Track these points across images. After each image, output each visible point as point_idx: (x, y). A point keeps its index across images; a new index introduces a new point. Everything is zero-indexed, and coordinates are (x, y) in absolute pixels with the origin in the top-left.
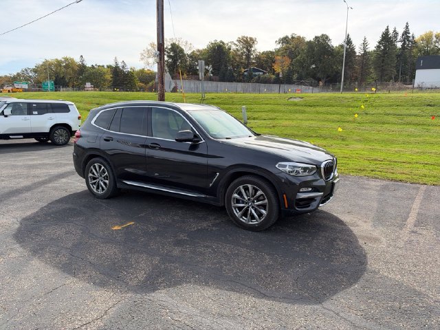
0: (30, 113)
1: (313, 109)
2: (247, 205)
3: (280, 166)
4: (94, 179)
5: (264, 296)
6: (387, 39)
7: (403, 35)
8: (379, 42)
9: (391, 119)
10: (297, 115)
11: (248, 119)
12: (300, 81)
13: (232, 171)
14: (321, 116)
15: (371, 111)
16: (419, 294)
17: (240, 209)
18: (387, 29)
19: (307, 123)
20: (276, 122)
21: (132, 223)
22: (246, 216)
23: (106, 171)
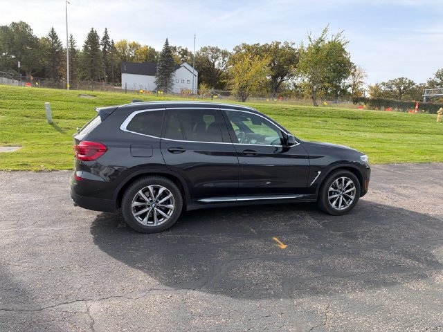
7: (103, 39)
8: (86, 43)
13: (333, 168)
21: (275, 239)
22: (337, 205)
23: (169, 193)
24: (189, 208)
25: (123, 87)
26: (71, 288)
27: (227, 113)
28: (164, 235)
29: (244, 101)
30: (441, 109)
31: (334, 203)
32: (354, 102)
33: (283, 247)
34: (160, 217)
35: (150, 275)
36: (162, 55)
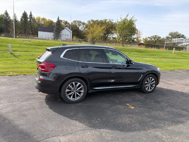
8: (22, 17)
21: (128, 104)
22: (148, 89)
23: (81, 85)
24: (90, 92)
25: (39, 37)
26: (48, 131)
27: (104, 50)
28: (80, 104)
29: (94, 44)
30: (174, 48)
31: (147, 88)
32: (139, 45)
33: (133, 108)
34: (77, 96)
35: (81, 123)
36: (56, 24)
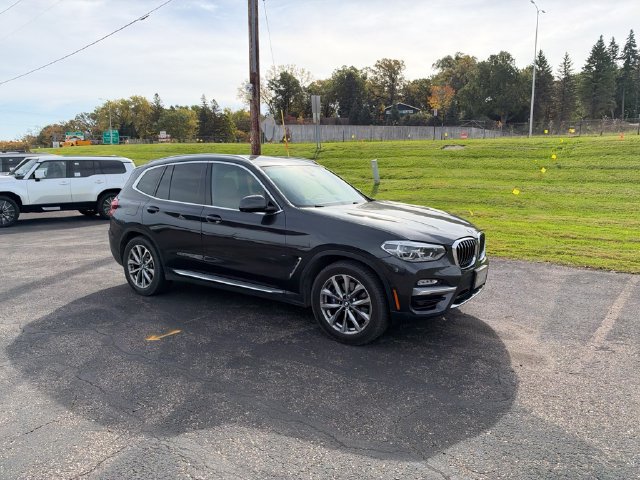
0: (70, 174)
1: (479, 162)
2: (342, 306)
3: (387, 246)
4: (136, 267)
5: (342, 446)
6: (600, 55)
7: (626, 49)
8: (589, 61)
9: (596, 174)
10: (453, 171)
11: (381, 178)
12: (469, 121)
14: (489, 172)
15: (566, 162)
16: (588, 449)
17: (333, 311)
18: (601, 41)
19: (466, 183)
20: (422, 181)
21: (176, 332)
23: (151, 257)
31: (333, 317)
33: (152, 339)
